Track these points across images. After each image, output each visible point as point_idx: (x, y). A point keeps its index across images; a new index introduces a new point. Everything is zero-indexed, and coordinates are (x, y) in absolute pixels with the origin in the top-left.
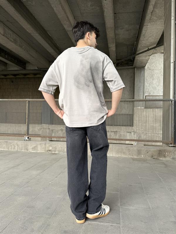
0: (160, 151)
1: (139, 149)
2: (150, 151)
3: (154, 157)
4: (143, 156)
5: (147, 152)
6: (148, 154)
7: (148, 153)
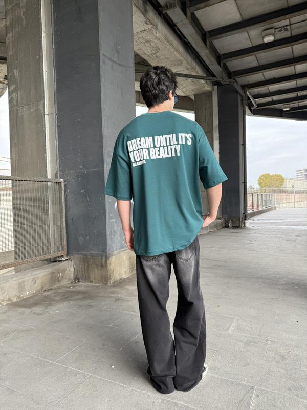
0: (53, 273)
1: (20, 281)
2: (38, 278)
3: (45, 288)
4: (27, 293)
5: (33, 283)
6: (35, 285)
7: (35, 283)
